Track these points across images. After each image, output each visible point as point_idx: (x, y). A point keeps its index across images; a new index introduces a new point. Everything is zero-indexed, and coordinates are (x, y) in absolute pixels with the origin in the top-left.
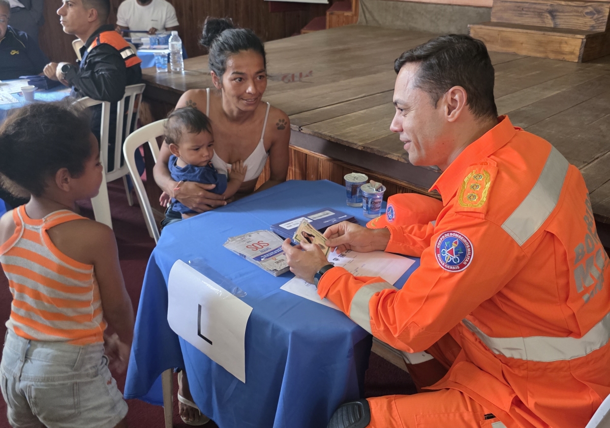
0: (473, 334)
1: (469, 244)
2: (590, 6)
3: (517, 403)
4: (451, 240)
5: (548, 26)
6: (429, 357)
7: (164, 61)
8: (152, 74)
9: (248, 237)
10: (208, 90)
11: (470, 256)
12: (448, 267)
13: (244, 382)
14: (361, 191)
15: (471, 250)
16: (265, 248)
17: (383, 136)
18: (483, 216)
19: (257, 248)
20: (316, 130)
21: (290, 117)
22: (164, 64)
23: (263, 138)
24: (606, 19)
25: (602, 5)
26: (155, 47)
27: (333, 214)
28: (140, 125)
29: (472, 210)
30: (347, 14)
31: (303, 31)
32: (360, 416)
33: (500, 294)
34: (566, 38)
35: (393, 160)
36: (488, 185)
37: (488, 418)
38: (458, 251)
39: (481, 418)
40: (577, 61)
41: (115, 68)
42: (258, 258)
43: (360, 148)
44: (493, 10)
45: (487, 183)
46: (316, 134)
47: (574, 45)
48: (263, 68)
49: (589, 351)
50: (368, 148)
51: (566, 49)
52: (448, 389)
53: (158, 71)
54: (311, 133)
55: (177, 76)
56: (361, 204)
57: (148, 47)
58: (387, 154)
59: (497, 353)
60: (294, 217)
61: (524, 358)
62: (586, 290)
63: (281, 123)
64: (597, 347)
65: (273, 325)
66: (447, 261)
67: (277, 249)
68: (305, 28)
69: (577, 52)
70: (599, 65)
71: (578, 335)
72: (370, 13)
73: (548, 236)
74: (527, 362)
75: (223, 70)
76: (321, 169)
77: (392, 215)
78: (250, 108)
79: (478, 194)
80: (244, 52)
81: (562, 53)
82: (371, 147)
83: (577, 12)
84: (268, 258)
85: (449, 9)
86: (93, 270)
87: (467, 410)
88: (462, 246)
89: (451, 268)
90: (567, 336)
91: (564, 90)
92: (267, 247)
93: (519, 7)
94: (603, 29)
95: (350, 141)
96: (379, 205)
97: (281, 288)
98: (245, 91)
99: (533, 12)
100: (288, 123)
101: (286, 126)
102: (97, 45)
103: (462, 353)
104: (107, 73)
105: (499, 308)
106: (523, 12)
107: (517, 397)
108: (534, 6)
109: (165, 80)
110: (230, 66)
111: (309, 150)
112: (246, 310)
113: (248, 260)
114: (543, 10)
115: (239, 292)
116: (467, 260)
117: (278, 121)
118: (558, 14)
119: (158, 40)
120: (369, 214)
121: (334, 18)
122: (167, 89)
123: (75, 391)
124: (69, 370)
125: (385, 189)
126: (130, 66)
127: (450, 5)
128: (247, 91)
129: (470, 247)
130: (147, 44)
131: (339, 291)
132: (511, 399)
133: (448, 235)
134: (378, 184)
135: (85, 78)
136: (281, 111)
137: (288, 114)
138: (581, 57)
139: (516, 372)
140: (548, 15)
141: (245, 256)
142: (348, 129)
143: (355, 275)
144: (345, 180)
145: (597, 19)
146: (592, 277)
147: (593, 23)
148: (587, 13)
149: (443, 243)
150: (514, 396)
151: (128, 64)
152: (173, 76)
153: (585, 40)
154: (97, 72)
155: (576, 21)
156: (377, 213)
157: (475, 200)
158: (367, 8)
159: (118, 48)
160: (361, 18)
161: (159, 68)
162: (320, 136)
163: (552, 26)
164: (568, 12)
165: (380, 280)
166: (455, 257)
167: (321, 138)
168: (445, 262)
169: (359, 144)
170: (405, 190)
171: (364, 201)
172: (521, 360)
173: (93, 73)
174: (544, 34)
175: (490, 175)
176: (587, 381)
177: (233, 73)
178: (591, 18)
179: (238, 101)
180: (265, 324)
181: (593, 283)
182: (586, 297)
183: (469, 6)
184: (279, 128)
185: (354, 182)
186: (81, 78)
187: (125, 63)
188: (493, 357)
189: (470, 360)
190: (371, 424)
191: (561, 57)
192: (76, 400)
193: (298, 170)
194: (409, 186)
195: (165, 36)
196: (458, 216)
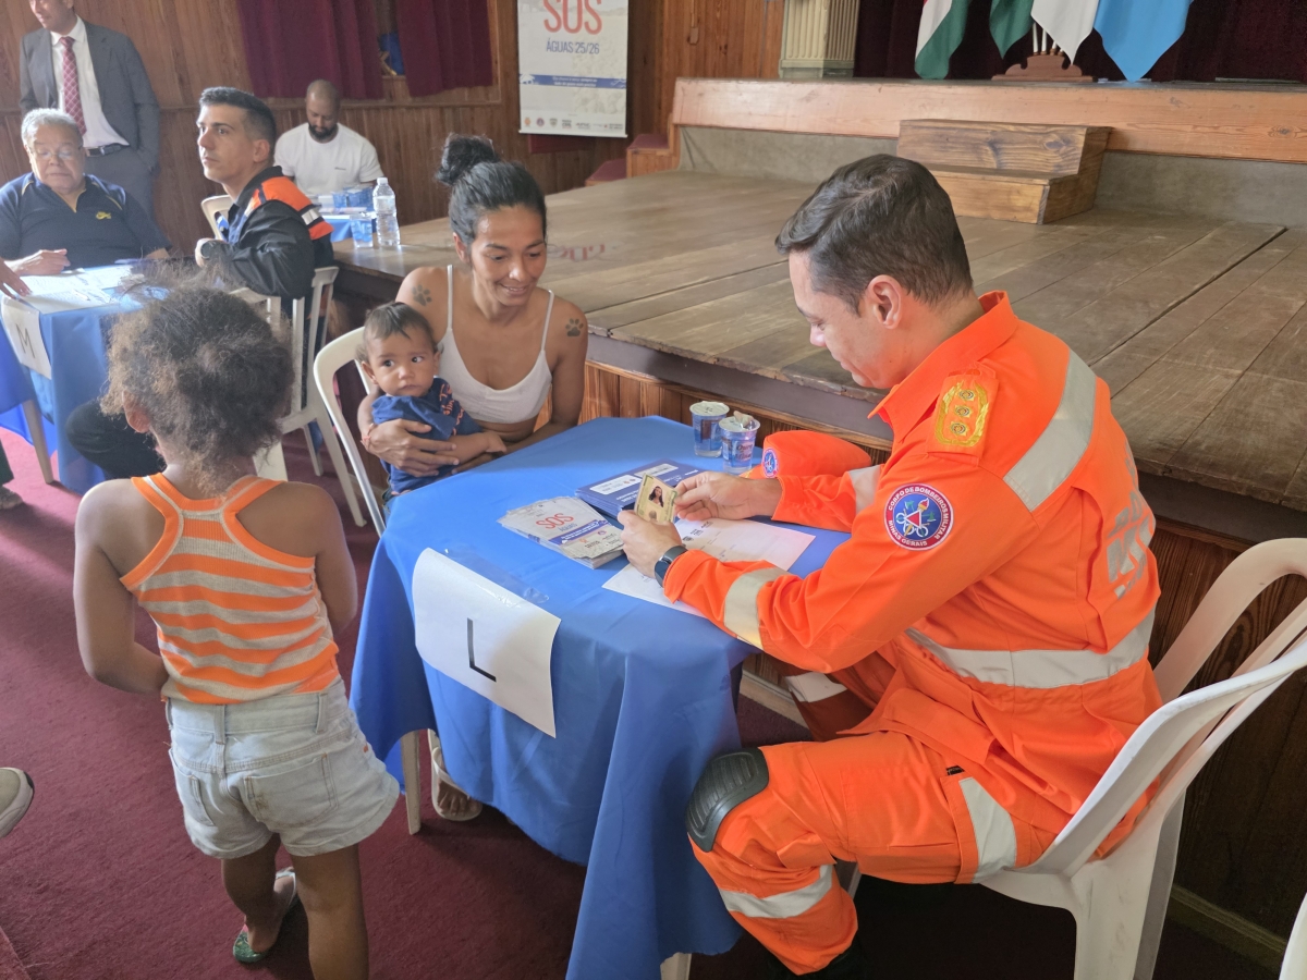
0: (920, 647)
1: (948, 507)
2: (1054, 132)
3: (997, 750)
4: (918, 498)
5: (988, 166)
6: (838, 689)
7: (366, 228)
8: (348, 251)
9: (538, 508)
10: (449, 268)
11: (948, 525)
12: (908, 542)
13: (554, 736)
14: (719, 429)
15: (949, 516)
16: (567, 524)
17: (747, 341)
18: (976, 461)
19: (554, 525)
20: (637, 335)
21: (587, 315)
22: (367, 234)
23: (546, 349)
24: (1079, 153)
25: (1074, 131)
26: (342, 209)
27: (673, 468)
28: (329, 339)
29: (959, 450)
30: (661, 152)
31: (588, 182)
32: (752, 775)
33: (980, 584)
34: (1017, 184)
35: (767, 378)
36: (985, 409)
37: (953, 773)
38: (928, 518)
39: (943, 772)
40: (1035, 221)
41: (294, 241)
42: (558, 540)
43: (711, 361)
44: (901, 142)
45: (982, 406)
46: (637, 341)
47: (1032, 196)
48: (541, 237)
49: (1113, 672)
50: (724, 360)
51: (1020, 202)
52: (885, 732)
53: (357, 246)
54: (628, 339)
55: (390, 253)
56: (719, 453)
57: (330, 210)
58: (756, 369)
59: (964, 675)
60: (611, 475)
61: (1010, 683)
62: (1122, 579)
63: (573, 326)
64: (1126, 665)
65: (597, 643)
66: (906, 533)
67: (587, 525)
68: (592, 177)
69: (1036, 209)
70: (1070, 227)
71: (1103, 648)
72: (699, 150)
73: (1076, 493)
74: (1014, 689)
75: (473, 236)
76: (644, 401)
77: (773, 466)
78: (517, 301)
79: (968, 424)
80: (506, 209)
81: (1012, 209)
82: (730, 358)
83: (1035, 142)
84: (572, 539)
85: (828, 141)
86: (313, 567)
87: (921, 761)
88: (935, 508)
89: (913, 543)
90: (1083, 649)
91: (1021, 265)
92: (569, 523)
93: (941, 136)
94: (1074, 170)
95: (695, 349)
96: (749, 452)
97: (603, 586)
98: (508, 275)
99: (964, 143)
100: (584, 325)
101: (582, 330)
102: (260, 204)
103: (898, 677)
104: (280, 249)
105: (978, 608)
106: (950, 145)
107: (996, 741)
108: (966, 134)
109: (370, 260)
110: (485, 231)
111: (624, 368)
112: (550, 624)
113: (544, 545)
114: (979, 140)
115: (536, 595)
116: (941, 533)
117: (568, 322)
118: (1004, 146)
119: (348, 198)
120: (733, 466)
121: (640, 159)
122: (376, 274)
123: (326, 770)
124: (309, 733)
125: (758, 425)
126: (317, 237)
127: (829, 134)
128: (511, 276)
129: (949, 512)
130: (328, 206)
131: (701, 587)
132: (988, 744)
133: (911, 489)
134: (746, 418)
135: (241, 260)
136: (573, 306)
137: (583, 310)
138: (1042, 216)
139: (996, 704)
140: (988, 148)
141: (538, 539)
142: (688, 331)
143: (723, 560)
144: (691, 413)
145: (1065, 154)
146: (1132, 558)
147: (1059, 160)
148: (1050, 144)
149: (901, 503)
150: (992, 739)
151: (315, 233)
152: (382, 254)
153: (1048, 187)
154: (262, 249)
155: (1032, 157)
156: (746, 465)
157: (964, 434)
158: (694, 143)
159: (297, 208)
160: (684, 160)
161: (359, 241)
162: (643, 343)
163: (995, 166)
164: (1018, 143)
165: (765, 565)
166: (921, 526)
167: (645, 346)
168: (903, 534)
169: (708, 355)
170: (784, 426)
171: (726, 445)
172: (1005, 686)
173: (254, 251)
174: (983, 179)
175: (986, 393)
176: (1107, 717)
177: (488, 246)
178: (1055, 152)
179: (496, 289)
180: (583, 643)
181: (1133, 568)
182: (1119, 591)
183: (861, 136)
184: (570, 334)
185: (707, 415)
186: (235, 261)
187: (308, 233)
188: (957, 681)
189: (914, 686)
190: (770, 785)
191: (1010, 216)
192: (329, 786)
193: (605, 404)
194: (792, 420)
195: (358, 191)
196: (932, 459)
